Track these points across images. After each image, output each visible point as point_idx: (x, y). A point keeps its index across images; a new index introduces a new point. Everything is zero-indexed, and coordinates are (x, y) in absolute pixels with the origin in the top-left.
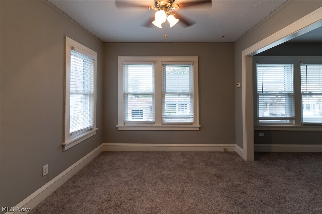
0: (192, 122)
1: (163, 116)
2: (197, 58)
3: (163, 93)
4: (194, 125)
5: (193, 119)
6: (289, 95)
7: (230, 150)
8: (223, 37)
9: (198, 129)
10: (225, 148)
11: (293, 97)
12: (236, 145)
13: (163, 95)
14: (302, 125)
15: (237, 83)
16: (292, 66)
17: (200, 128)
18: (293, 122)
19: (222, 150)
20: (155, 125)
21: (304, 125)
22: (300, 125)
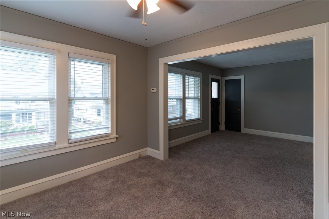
0: (109, 133)
1: (69, 132)
2: (115, 56)
3: (69, 99)
4: (111, 137)
5: (109, 129)
6: (179, 99)
7: (144, 155)
8: (146, 40)
9: (115, 140)
10: (140, 154)
11: (182, 100)
12: (148, 148)
13: (70, 101)
14: (186, 122)
15: (152, 89)
16: (182, 76)
17: (117, 138)
18: (182, 120)
19: (137, 157)
20: (57, 146)
21: (187, 122)
22: (185, 122)
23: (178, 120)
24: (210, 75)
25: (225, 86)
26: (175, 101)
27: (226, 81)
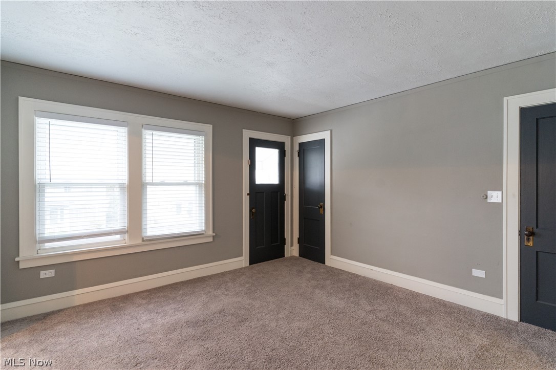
16: (124, 131)
18: (126, 237)
21: (147, 240)
22: (140, 242)
23: (118, 237)
24: (244, 130)
25: (299, 156)
26: (105, 190)
27: (301, 145)
